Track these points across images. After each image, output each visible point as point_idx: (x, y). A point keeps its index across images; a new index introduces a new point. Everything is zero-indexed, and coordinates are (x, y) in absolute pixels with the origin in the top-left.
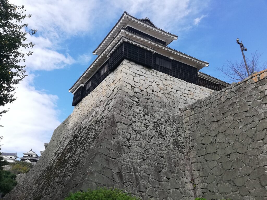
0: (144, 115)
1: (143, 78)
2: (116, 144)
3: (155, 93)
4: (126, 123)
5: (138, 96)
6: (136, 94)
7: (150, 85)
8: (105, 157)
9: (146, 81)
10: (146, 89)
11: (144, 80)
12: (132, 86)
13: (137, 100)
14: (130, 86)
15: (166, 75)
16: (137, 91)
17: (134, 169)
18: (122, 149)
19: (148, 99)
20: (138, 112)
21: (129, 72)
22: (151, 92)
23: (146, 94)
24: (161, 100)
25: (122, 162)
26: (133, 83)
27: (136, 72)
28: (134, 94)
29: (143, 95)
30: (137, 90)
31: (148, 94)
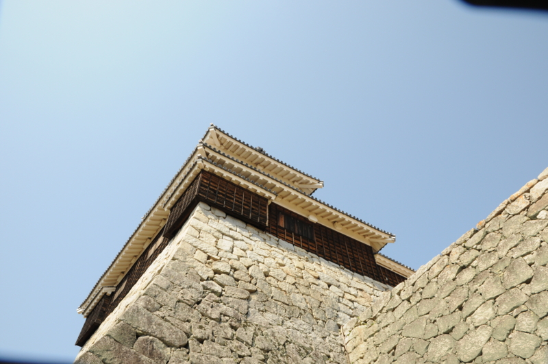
0: (234, 328)
1: (241, 245)
3: (273, 282)
5: (222, 279)
6: (217, 275)
7: (259, 262)
9: (248, 252)
11: (244, 250)
12: (209, 258)
13: (218, 288)
14: (205, 256)
15: (301, 251)
16: (222, 269)
19: (251, 291)
21: (205, 227)
22: (262, 276)
23: (248, 279)
24: (289, 299)
26: (212, 251)
27: (225, 230)
28: (211, 274)
29: (237, 280)
30: (221, 266)
31: (253, 281)
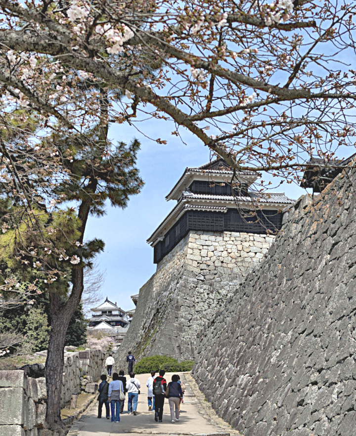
0: (208, 294)
1: (212, 248)
2: (178, 325)
3: (225, 265)
4: (189, 305)
5: (204, 273)
6: (202, 271)
7: (219, 256)
8: (169, 336)
9: (215, 252)
10: (214, 262)
11: (213, 251)
12: (198, 263)
13: (202, 278)
14: (196, 262)
15: (244, 235)
16: (203, 268)
17: (191, 343)
18: (183, 329)
19: (215, 274)
20: (202, 292)
21: (195, 246)
22: (220, 264)
23: (214, 268)
24: (232, 271)
25: (182, 339)
26: (199, 258)
27: (204, 243)
28: (199, 271)
29: (210, 270)
30: (203, 266)
31: (216, 268)
